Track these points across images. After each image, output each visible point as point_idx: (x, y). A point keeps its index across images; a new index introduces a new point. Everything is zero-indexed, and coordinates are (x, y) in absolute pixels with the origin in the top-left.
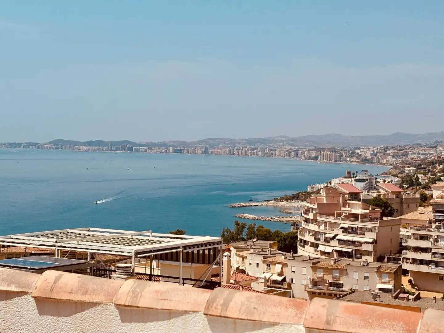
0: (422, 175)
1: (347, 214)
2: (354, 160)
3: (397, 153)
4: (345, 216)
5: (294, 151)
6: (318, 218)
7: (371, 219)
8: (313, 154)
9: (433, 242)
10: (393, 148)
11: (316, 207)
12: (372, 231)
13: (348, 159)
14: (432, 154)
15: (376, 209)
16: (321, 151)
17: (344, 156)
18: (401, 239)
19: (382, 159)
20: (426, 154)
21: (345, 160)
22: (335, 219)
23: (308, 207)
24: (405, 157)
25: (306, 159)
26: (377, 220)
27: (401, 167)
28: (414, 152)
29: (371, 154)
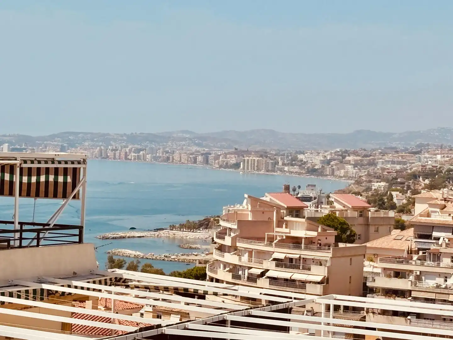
0: (398, 193)
1: (284, 237)
2: (295, 170)
3: (361, 161)
4: (282, 241)
5: (202, 154)
6: (238, 244)
7: (320, 245)
8: (233, 160)
9: (413, 280)
10: (355, 153)
11: (235, 227)
12: (321, 265)
13: (286, 168)
14: (413, 163)
15: (328, 231)
16: (245, 155)
17: (280, 163)
18: (366, 278)
19: (338, 169)
20: (405, 163)
21: (282, 170)
22: (266, 245)
23: (223, 227)
24: (373, 168)
25: (221, 167)
26: (330, 246)
27: (366, 181)
28: (387, 159)
29: (322, 162)
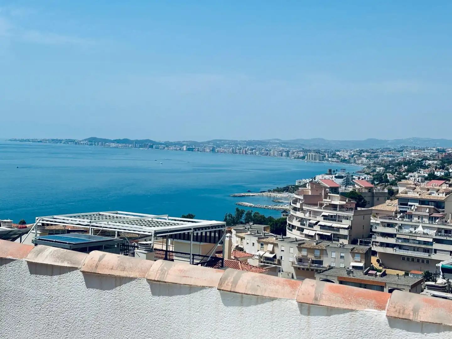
0: (390, 174)
1: (328, 204)
2: (334, 160)
3: (370, 155)
4: (326, 206)
5: (285, 151)
6: (304, 207)
7: (347, 209)
8: (301, 155)
9: (397, 229)
10: (367, 151)
11: (302, 198)
12: (348, 219)
13: (330, 159)
14: (399, 157)
15: (352, 201)
16: (308, 152)
17: (327, 157)
18: (372, 226)
19: (358, 160)
20: (394, 157)
21: (327, 160)
22: (318, 208)
23: (296, 198)
24: (377, 159)
25: (295, 158)
26: (352, 209)
27: (373, 167)
28: (384, 155)
29: (349, 156)
